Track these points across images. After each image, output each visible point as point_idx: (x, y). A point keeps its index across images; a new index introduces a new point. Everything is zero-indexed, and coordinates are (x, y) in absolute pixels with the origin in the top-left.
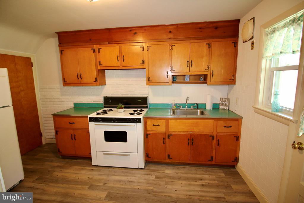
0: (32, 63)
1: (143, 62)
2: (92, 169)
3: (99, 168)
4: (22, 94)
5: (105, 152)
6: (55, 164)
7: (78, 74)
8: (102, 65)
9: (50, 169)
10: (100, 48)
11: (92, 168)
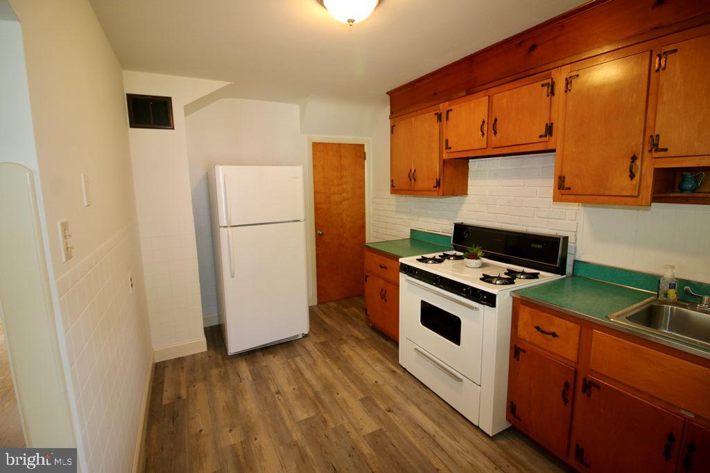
0: (365, 153)
1: (549, 130)
2: (394, 371)
3: (406, 376)
4: (346, 203)
5: (420, 349)
6: (356, 333)
7: (411, 171)
8: (450, 148)
9: (344, 337)
10: (449, 109)
11: (395, 369)
